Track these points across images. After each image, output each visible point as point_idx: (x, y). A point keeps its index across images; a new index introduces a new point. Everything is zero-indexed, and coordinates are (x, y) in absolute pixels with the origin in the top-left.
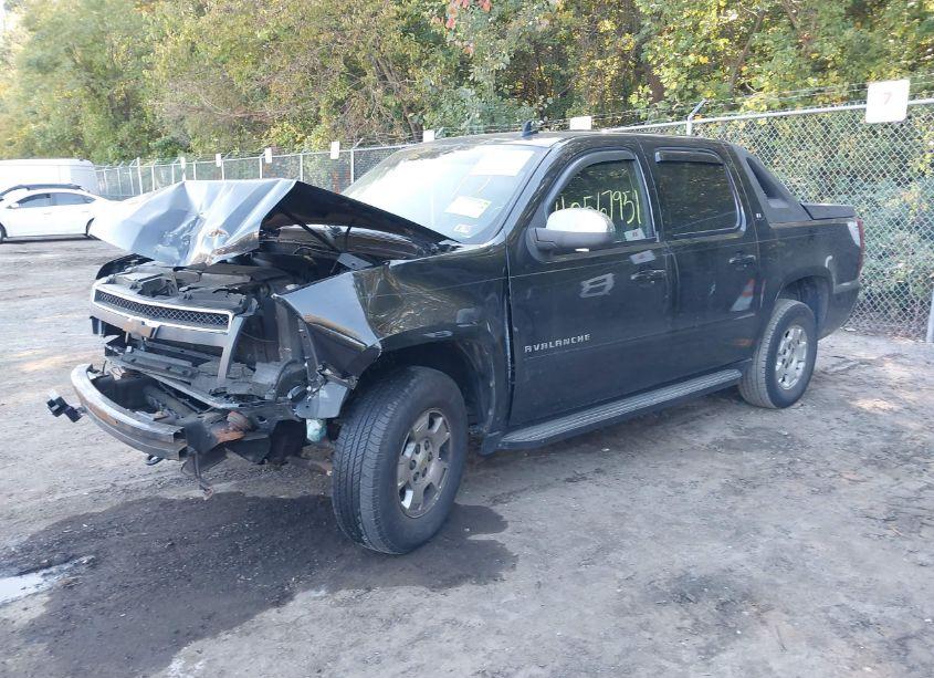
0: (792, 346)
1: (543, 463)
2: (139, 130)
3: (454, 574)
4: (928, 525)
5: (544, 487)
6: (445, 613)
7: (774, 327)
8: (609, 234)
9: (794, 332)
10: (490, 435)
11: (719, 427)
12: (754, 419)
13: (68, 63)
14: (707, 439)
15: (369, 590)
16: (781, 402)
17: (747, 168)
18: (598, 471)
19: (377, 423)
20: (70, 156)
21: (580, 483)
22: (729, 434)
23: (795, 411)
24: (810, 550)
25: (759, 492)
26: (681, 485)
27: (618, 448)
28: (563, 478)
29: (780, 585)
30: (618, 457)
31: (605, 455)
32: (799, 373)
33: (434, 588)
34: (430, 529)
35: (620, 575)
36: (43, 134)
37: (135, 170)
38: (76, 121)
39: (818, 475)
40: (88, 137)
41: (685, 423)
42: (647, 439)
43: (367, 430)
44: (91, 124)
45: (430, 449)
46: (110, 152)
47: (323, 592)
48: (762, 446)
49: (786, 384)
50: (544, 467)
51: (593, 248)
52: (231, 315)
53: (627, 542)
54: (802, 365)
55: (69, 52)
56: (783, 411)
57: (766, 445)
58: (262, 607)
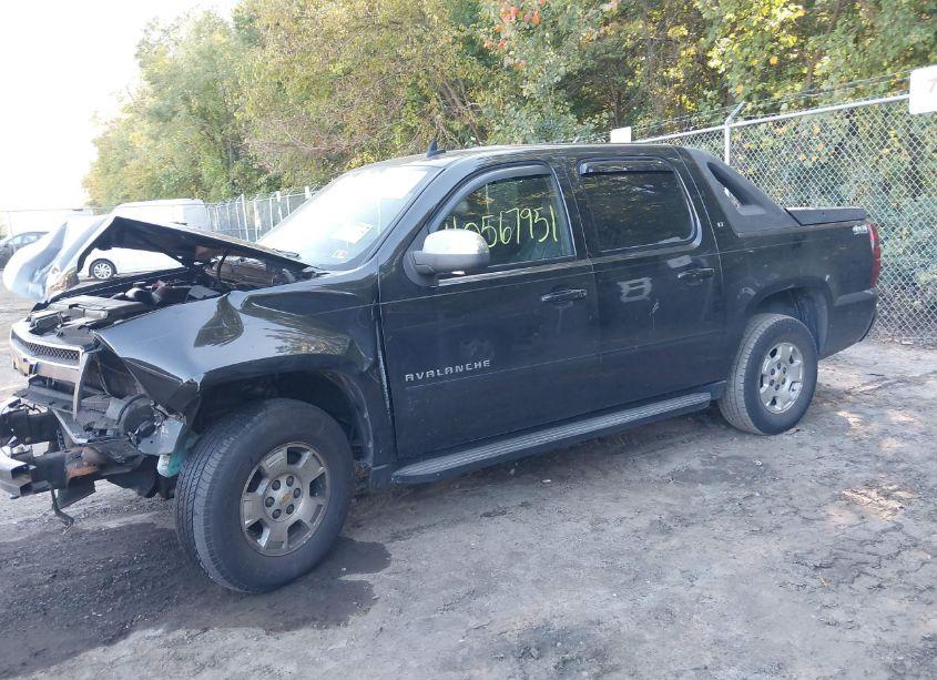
0: (783, 366)
1: (472, 495)
2: (248, 167)
3: (301, 617)
4: (868, 574)
5: (455, 522)
6: (265, 659)
7: (752, 346)
8: (481, 255)
9: (785, 350)
10: (374, 469)
11: (690, 456)
12: (734, 447)
13: (183, 110)
14: (667, 468)
15: (206, 630)
16: (770, 427)
17: (708, 174)
18: (525, 505)
19: (211, 460)
20: (192, 196)
21: (496, 519)
22: (695, 464)
23: (787, 438)
24: (706, 601)
25: (691, 531)
26: (606, 521)
27: (562, 479)
28: (482, 512)
29: (645, 642)
30: (557, 488)
31: (544, 486)
32: (795, 395)
33: (270, 630)
34: (295, 568)
35: (473, 623)
36: (167, 177)
37: (240, 206)
38: (195, 163)
39: (770, 512)
40: (206, 178)
41: (653, 451)
42: (598, 469)
43: (201, 467)
44: (208, 166)
45: (296, 484)
46: (223, 190)
47: (160, 631)
48: (725, 477)
49: (778, 408)
50: (471, 499)
51: (469, 271)
52: (81, 351)
53: (504, 586)
54: (798, 386)
55: (186, 99)
56: (772, 438)
57: (730, 476)
58: (92, 644)
